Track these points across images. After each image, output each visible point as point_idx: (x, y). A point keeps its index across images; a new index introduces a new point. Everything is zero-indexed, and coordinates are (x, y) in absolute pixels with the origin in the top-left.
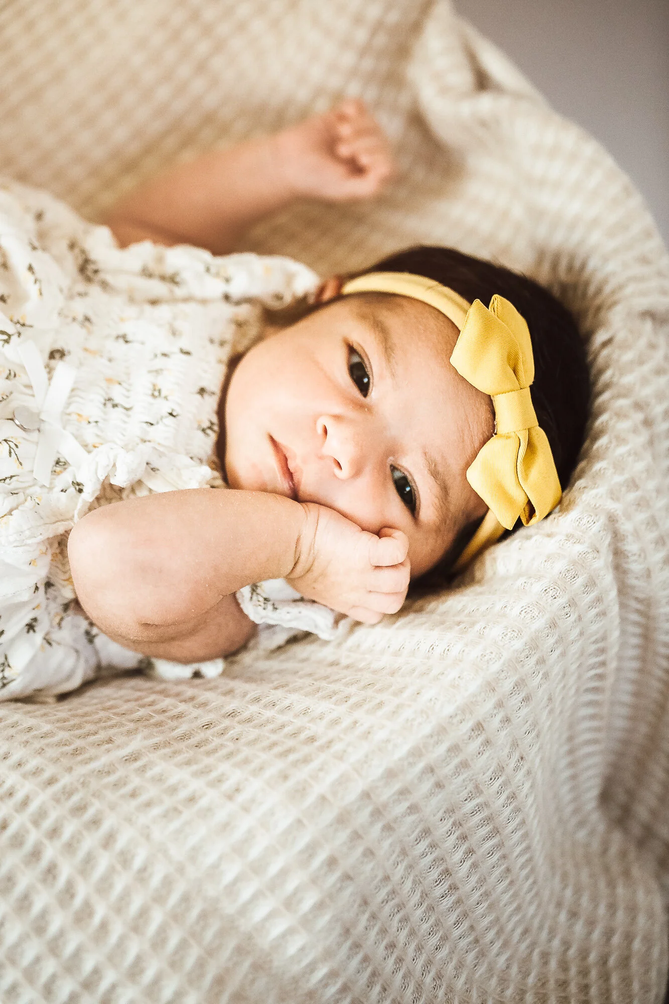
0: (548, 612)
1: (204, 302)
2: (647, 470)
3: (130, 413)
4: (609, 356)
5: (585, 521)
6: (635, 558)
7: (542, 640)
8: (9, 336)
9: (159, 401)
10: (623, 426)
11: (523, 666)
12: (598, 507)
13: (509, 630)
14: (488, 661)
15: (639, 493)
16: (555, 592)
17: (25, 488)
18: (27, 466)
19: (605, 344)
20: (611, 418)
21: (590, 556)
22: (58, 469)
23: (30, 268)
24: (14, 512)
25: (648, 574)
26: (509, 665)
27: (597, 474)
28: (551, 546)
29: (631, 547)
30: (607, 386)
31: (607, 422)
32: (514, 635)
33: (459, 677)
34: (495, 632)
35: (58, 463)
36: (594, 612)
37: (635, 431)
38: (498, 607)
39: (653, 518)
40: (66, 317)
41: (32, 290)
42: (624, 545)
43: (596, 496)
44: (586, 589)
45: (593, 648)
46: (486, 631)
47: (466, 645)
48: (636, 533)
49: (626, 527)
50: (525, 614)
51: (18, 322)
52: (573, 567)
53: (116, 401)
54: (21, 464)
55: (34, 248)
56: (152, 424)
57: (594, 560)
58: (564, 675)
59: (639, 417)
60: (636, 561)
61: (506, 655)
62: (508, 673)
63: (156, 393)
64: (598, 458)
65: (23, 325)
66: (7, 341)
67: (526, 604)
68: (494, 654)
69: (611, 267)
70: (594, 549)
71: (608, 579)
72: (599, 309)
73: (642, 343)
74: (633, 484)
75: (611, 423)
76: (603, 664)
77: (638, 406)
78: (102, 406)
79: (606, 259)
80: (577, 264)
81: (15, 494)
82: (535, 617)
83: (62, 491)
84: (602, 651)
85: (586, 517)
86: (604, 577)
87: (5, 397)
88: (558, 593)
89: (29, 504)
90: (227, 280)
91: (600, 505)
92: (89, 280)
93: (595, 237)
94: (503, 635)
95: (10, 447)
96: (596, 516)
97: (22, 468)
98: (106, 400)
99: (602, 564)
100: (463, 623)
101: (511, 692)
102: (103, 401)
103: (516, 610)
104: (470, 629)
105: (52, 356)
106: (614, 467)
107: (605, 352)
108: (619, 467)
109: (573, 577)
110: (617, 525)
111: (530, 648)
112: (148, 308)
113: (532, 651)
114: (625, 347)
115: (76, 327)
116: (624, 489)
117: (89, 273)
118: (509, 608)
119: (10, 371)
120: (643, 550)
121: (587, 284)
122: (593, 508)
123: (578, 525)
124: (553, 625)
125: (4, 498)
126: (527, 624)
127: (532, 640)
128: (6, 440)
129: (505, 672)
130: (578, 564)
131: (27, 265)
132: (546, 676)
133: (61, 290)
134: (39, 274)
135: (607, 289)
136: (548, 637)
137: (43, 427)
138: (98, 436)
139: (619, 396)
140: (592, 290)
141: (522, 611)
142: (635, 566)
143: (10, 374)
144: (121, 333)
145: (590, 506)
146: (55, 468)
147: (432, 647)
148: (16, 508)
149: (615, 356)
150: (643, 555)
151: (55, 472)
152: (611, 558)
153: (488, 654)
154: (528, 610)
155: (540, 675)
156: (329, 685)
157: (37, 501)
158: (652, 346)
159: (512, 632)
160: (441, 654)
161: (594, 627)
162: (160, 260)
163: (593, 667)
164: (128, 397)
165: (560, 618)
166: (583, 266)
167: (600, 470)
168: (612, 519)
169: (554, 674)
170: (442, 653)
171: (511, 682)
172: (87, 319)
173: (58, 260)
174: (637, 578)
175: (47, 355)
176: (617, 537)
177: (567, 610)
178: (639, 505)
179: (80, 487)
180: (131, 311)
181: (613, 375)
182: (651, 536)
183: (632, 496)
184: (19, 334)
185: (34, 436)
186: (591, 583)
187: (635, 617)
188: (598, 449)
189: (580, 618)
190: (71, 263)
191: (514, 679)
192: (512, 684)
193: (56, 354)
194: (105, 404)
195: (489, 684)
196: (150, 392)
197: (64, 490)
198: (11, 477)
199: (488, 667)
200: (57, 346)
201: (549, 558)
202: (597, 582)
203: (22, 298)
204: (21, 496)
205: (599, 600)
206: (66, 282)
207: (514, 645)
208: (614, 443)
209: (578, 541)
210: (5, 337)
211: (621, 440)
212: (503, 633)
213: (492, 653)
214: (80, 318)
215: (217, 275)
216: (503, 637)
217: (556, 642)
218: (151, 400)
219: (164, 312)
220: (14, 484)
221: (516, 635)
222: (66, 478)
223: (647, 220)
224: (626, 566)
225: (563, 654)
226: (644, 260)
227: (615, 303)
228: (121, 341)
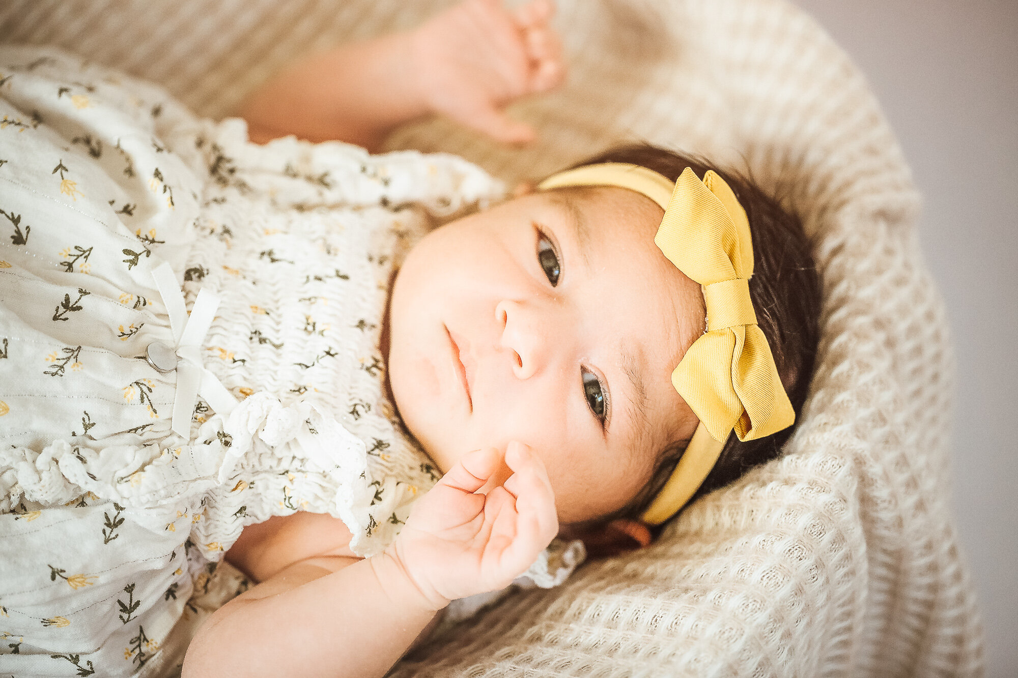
0: (793, 576)
1: (358, 208)
2: (895, 401)
3: (280, 351)
4: (841, 266)
5: (829, 464)
6: (886, 505)
7: (788, 610)
8: (137, 256)
9: (315, 336)
10: (865, 349)
11: (767, 643)
12: (843, 448)
13: (750, 601)
14: (728, 638)
15: (887, 428)
16: (800, 552)
17: (159, 439)
18: (163, 414)
19: (836, 252)
20: (850, 340)
21: (838, 507)
22: (200, 416)
23: (157, 174)
24: (146, 468)
25: (900, 523)
26: (752, 643)
27: (839, 407)
28: (791, 495)
29: (881, 492)
30: (842, 302)
31: (846, 343)
32: (756, 606)
33: (695, 660)
34: (734, 603)
35: (198, 408)
36: (842, 571)
37: (877, 354)
38: (734, 571)
39: (903, 456)
40: (203, 229)
41: (162, 200)
42: (873, 490)
43: (840, 434)
44: (834, 547)
45: (838, 612)
46: (723, 601)
47: (700, 618)
48: (887, 477)
49: (875, 470)
50: (767, 580)
51: (147, 239)
52: (819, 521)
53: (263, 336)
54: (155, 411)
55: (159, 150)
56: (307, 367)
57: (842, 512)
58: (809, 646)
59: (881, 336)
60: (885, 508)
61: (748, 631)
62: (750, 652)
63: (310, 327)
64: (839, 387)
65: (153, 241)
66: (134, 262)
67: (767, 568)
68: (735, 630)
69: (834, 160)
70: (841, 499)
71: (857, 532)
72: (824, 210)
73: (878, 248)
74: (880, 419)
75: (851, 345)
76: (849, 629)
77: (879, 324)
78: (248, 340)
79: (827, 152)
80: (794, 158)
81: (148, 445)
82: (780, 583)
83: (205, 442)
84: (849, 614)
85: (831, 460)
86: (853, 531)
87: (134, 330)
88: (804, 553)
89: (165, 456)
90: (386, 183)
91: (845, 445)
92: (223, 181)
93: (813, 126)
94: (743, 607)
95: (142, 391)
96: (842, 458)
97: (157, 417)
98: (252, 333)
99: (849, 515)
100: (691, 590)
101: (754, 674)
102: (250, 335)
103: (757, 576)
104: (701, 598)
105: (188, 276)
106: (858, 399)
107: (836, 261)
108: (863, 398)
109: (819, 533)
110: (864, 468)
111: (775, 621)
112: (295, 214)
113: (777, 624)
114: (860, 254)
115: (214, 239)
116: (870, 424)
117: (223, 172)
118: (748, 572)
119: (139, 297)
120: (893, 495)
121: (807, 181)
122: (837, 449)
123: (821, 470)
124: (799, 591)
125: (135, 451)
126: (771, 591)
127: (777, 611)
128: (137, 383)
129: (746, 651)
130: (825, 517)
131: (153, 171)
132: (792, 651)
133: (195, 197)
134: (167, 181)
135: (833, 186)
136: (794, 606)
137: (180, 365)
138: (245, 379)
139: (858, 313)
140: (813, 188)
141: (764, 576)
142: (886, 515)
143: (139, 301)
144: (266, 249)
145: (833, 446)
146: (195, 414)
147: (655, 619)
148: (150, 463)
149: (849, 266)
150: (893, 502)
151: (196, 418)
152: (858, 507)
153: (727, 630)
154: (771, 575)
155: (786, 651)
156: (534, 670)
157: (175, 454)
158: (889, 252)
159: (753, 603)
160: (667, 628)
161: (842, 589)
162: (307, 159)
163: (838, 633)
164: (278, 331)
165: (807, 582)
166: (801, 160)
167: (842, 402)
168: (859, 461)
169: (799, 647)
170: (669, 628)
171: (755, 663)
172: (227, 231)
173: (186, 160)
174: (887, 528)
175: (182, 276)
176: (864, 481)
177: (814, 572)
178: (887, 442)
179: (228, 439)
180: (277, 221)
181: (849, 288)
182: (900, 478)
183: (879, 433)
184: (148, 253)
185: (172, 377)
186: (840, 539)
187: (882, 571)
188: (837, 377)
189: (827, 581)
190: (200, 162)
191: (760, 658)
192: (756, 665)
193: (193, 274)
194: (251, 338)
195: (730, 667)
196: (303, 327)
197: (208, 442)
198: (144, 427)
199: (728, 646)
200: (194, 265)
201: (790, 511)
202: (846, 536)
203: (149, 210)
204: (156, 449)
205: (848, 557)
206: (198, 187)
207: (757, 618)
208: (856, 370)
209: (823, 490)
210: (131, 257)
211: (864, 366)
212: (744, 604)
213: (731, 629)
214: (219, 230)
215: (375, 175)
216: (743, 610)
217: (802, 612)
218: (303, 335)
219: (314, 221)
220: (147, 434)
221: (758, 606)
222: (210, 428)
223: (870, 104)
224: (874, 515)
225: (809, 624)
226: (872, 151)
227: (842, 204)
228: (266, 258)
